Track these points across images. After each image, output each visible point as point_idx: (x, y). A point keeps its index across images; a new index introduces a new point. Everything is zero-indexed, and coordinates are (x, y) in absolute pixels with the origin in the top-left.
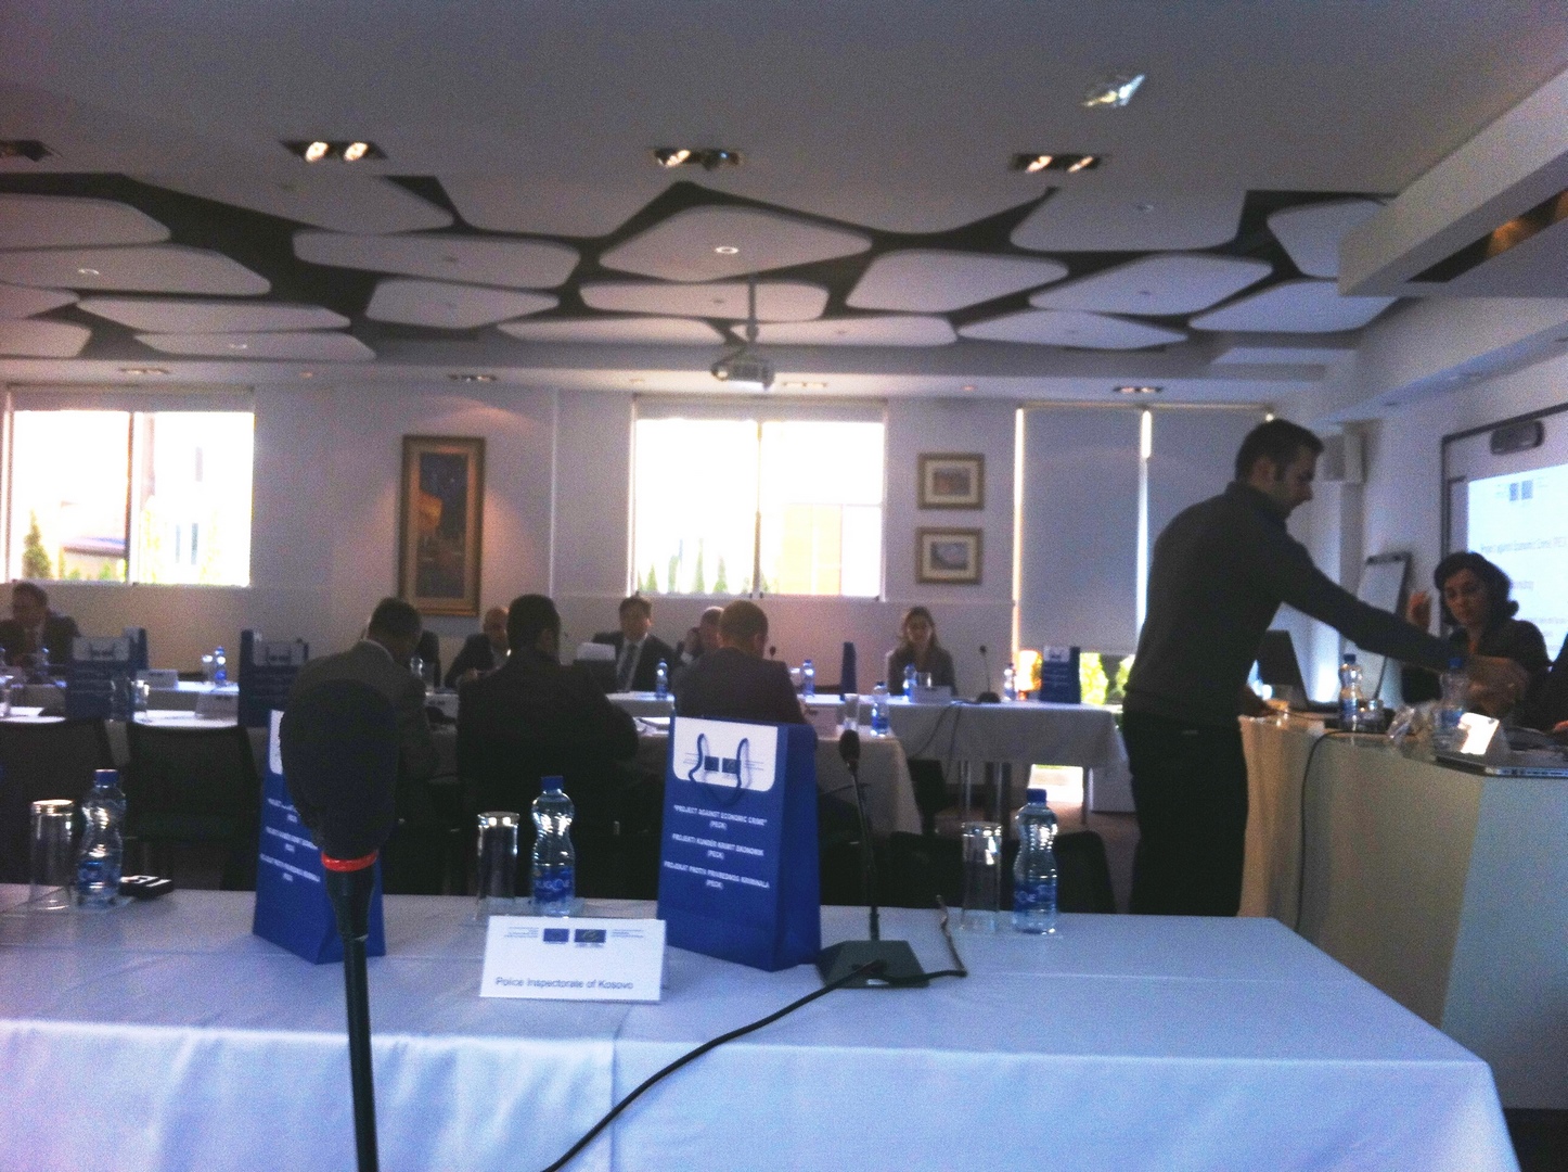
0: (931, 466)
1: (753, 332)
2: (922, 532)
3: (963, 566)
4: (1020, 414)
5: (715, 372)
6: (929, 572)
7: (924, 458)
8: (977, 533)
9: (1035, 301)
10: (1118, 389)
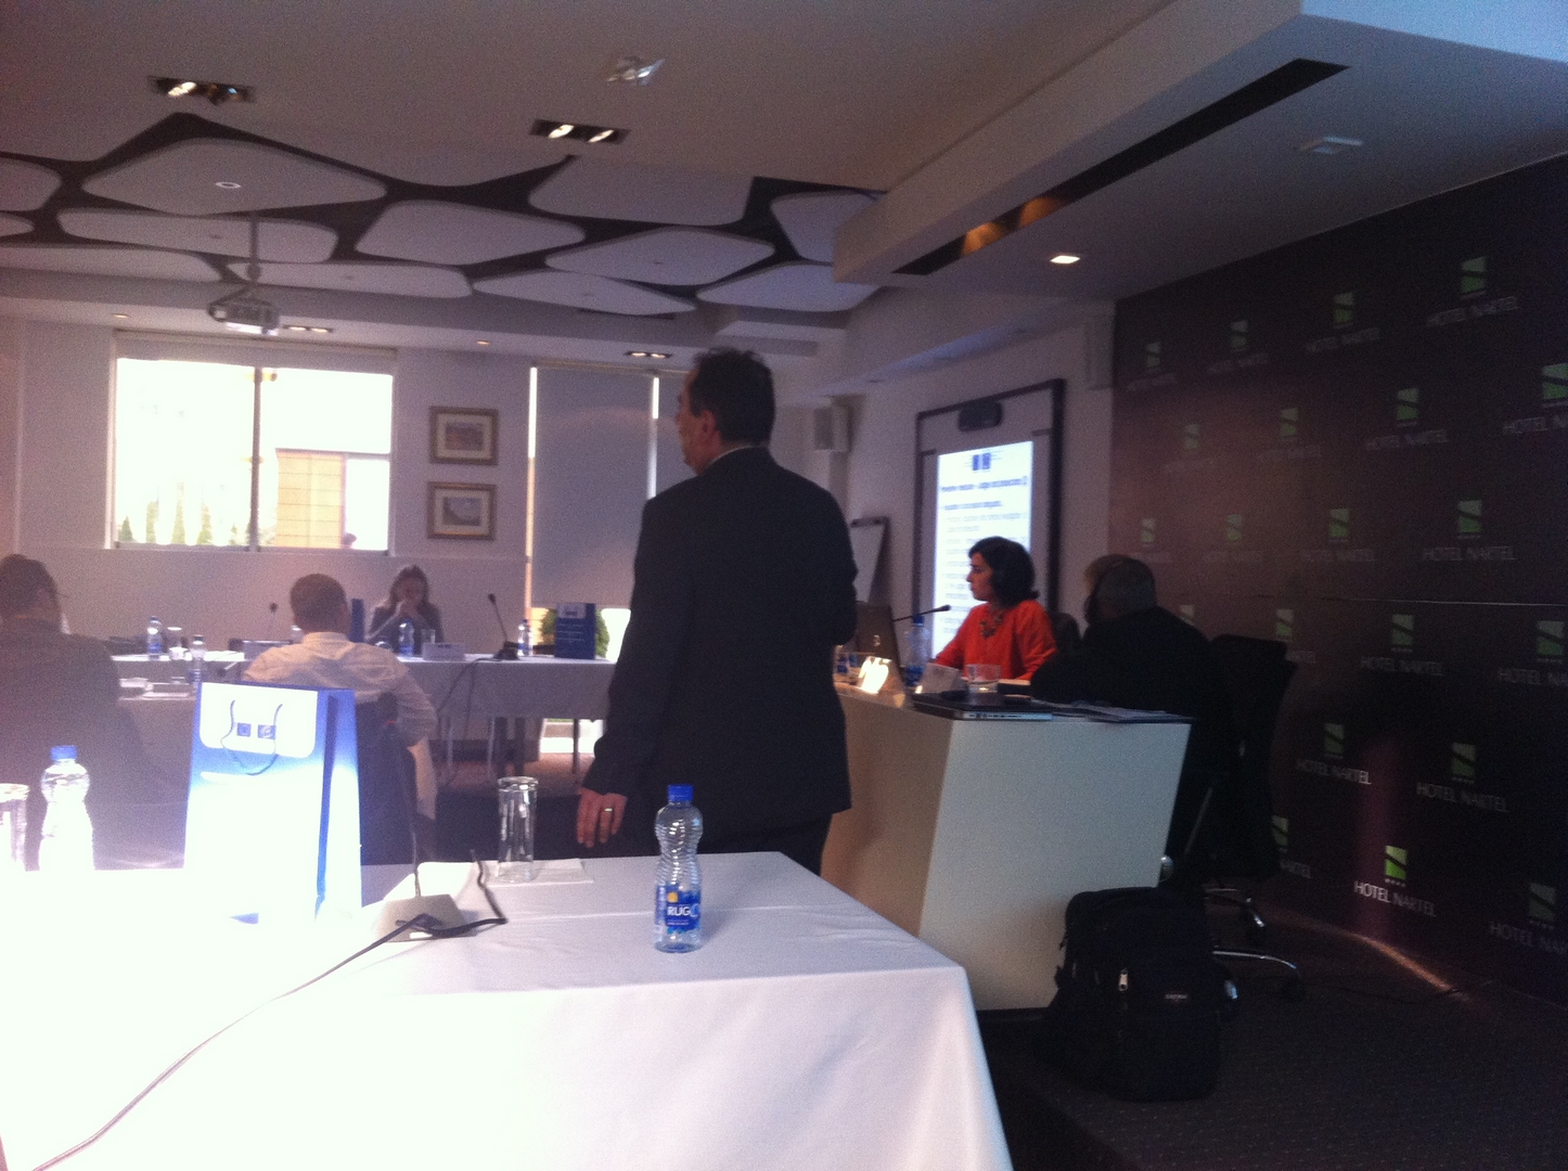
0: (443, 419)
1: (254, 271)
2: (434, 487)
3: (476, 522)
4: (534, 372)
5: (211, 313)
6: (441, 528)
7: (435, 412)
8: (490, 489)
9: (551, 262)
10: (630, 353)
